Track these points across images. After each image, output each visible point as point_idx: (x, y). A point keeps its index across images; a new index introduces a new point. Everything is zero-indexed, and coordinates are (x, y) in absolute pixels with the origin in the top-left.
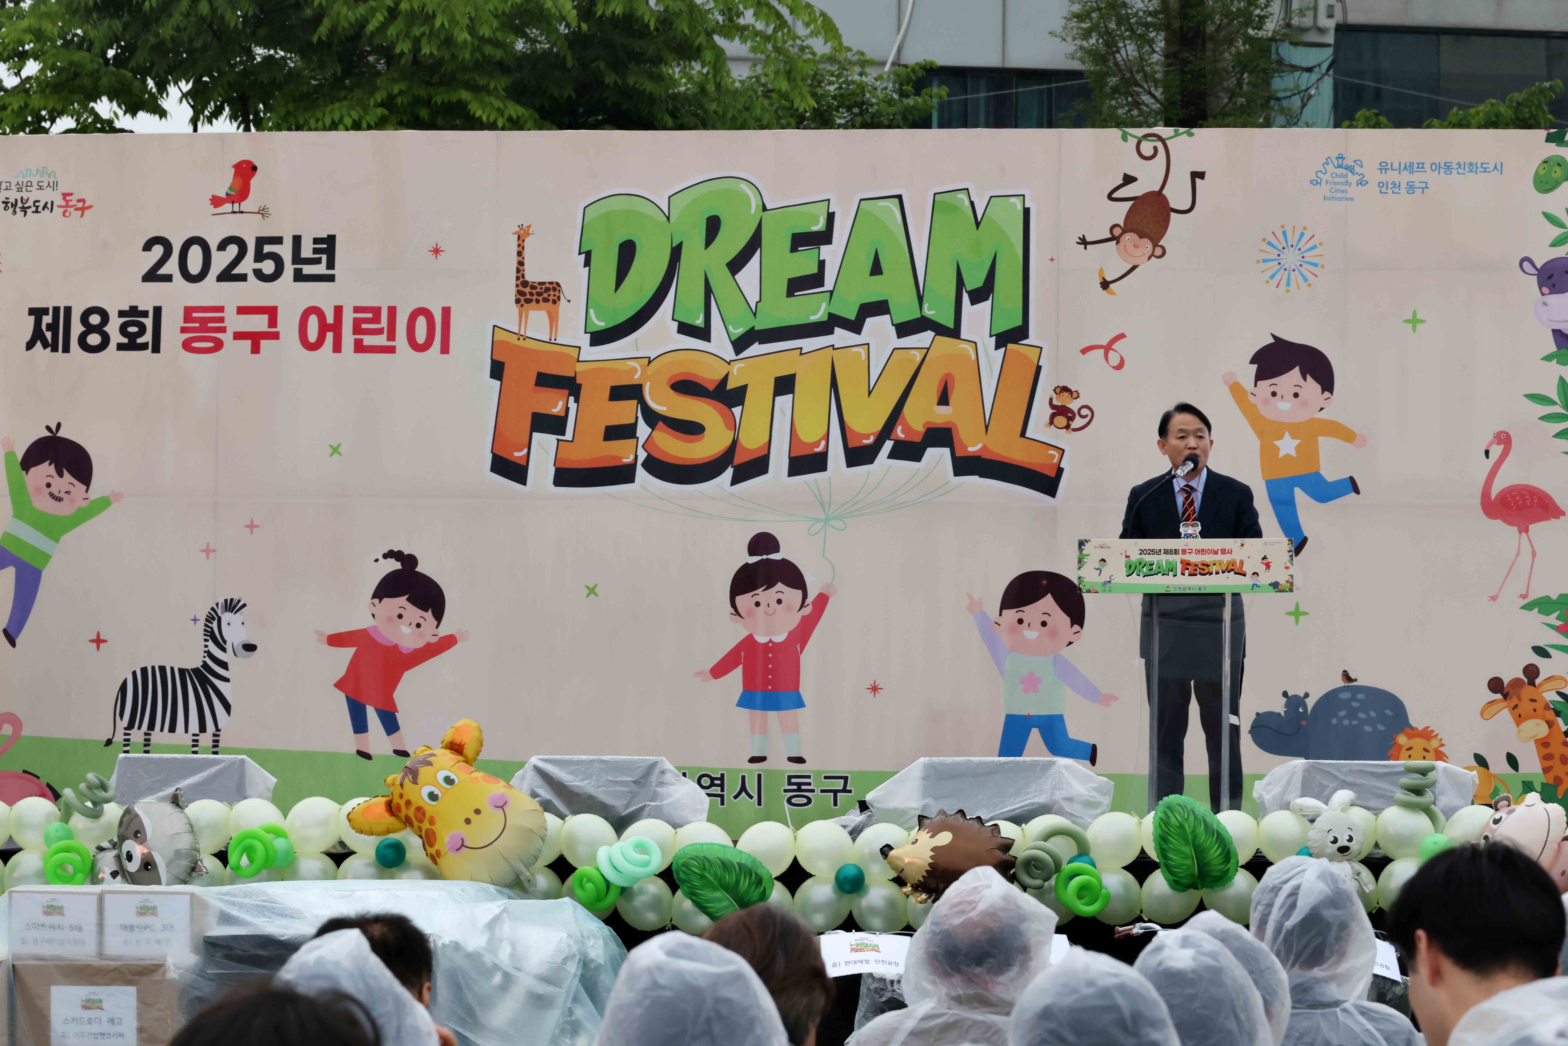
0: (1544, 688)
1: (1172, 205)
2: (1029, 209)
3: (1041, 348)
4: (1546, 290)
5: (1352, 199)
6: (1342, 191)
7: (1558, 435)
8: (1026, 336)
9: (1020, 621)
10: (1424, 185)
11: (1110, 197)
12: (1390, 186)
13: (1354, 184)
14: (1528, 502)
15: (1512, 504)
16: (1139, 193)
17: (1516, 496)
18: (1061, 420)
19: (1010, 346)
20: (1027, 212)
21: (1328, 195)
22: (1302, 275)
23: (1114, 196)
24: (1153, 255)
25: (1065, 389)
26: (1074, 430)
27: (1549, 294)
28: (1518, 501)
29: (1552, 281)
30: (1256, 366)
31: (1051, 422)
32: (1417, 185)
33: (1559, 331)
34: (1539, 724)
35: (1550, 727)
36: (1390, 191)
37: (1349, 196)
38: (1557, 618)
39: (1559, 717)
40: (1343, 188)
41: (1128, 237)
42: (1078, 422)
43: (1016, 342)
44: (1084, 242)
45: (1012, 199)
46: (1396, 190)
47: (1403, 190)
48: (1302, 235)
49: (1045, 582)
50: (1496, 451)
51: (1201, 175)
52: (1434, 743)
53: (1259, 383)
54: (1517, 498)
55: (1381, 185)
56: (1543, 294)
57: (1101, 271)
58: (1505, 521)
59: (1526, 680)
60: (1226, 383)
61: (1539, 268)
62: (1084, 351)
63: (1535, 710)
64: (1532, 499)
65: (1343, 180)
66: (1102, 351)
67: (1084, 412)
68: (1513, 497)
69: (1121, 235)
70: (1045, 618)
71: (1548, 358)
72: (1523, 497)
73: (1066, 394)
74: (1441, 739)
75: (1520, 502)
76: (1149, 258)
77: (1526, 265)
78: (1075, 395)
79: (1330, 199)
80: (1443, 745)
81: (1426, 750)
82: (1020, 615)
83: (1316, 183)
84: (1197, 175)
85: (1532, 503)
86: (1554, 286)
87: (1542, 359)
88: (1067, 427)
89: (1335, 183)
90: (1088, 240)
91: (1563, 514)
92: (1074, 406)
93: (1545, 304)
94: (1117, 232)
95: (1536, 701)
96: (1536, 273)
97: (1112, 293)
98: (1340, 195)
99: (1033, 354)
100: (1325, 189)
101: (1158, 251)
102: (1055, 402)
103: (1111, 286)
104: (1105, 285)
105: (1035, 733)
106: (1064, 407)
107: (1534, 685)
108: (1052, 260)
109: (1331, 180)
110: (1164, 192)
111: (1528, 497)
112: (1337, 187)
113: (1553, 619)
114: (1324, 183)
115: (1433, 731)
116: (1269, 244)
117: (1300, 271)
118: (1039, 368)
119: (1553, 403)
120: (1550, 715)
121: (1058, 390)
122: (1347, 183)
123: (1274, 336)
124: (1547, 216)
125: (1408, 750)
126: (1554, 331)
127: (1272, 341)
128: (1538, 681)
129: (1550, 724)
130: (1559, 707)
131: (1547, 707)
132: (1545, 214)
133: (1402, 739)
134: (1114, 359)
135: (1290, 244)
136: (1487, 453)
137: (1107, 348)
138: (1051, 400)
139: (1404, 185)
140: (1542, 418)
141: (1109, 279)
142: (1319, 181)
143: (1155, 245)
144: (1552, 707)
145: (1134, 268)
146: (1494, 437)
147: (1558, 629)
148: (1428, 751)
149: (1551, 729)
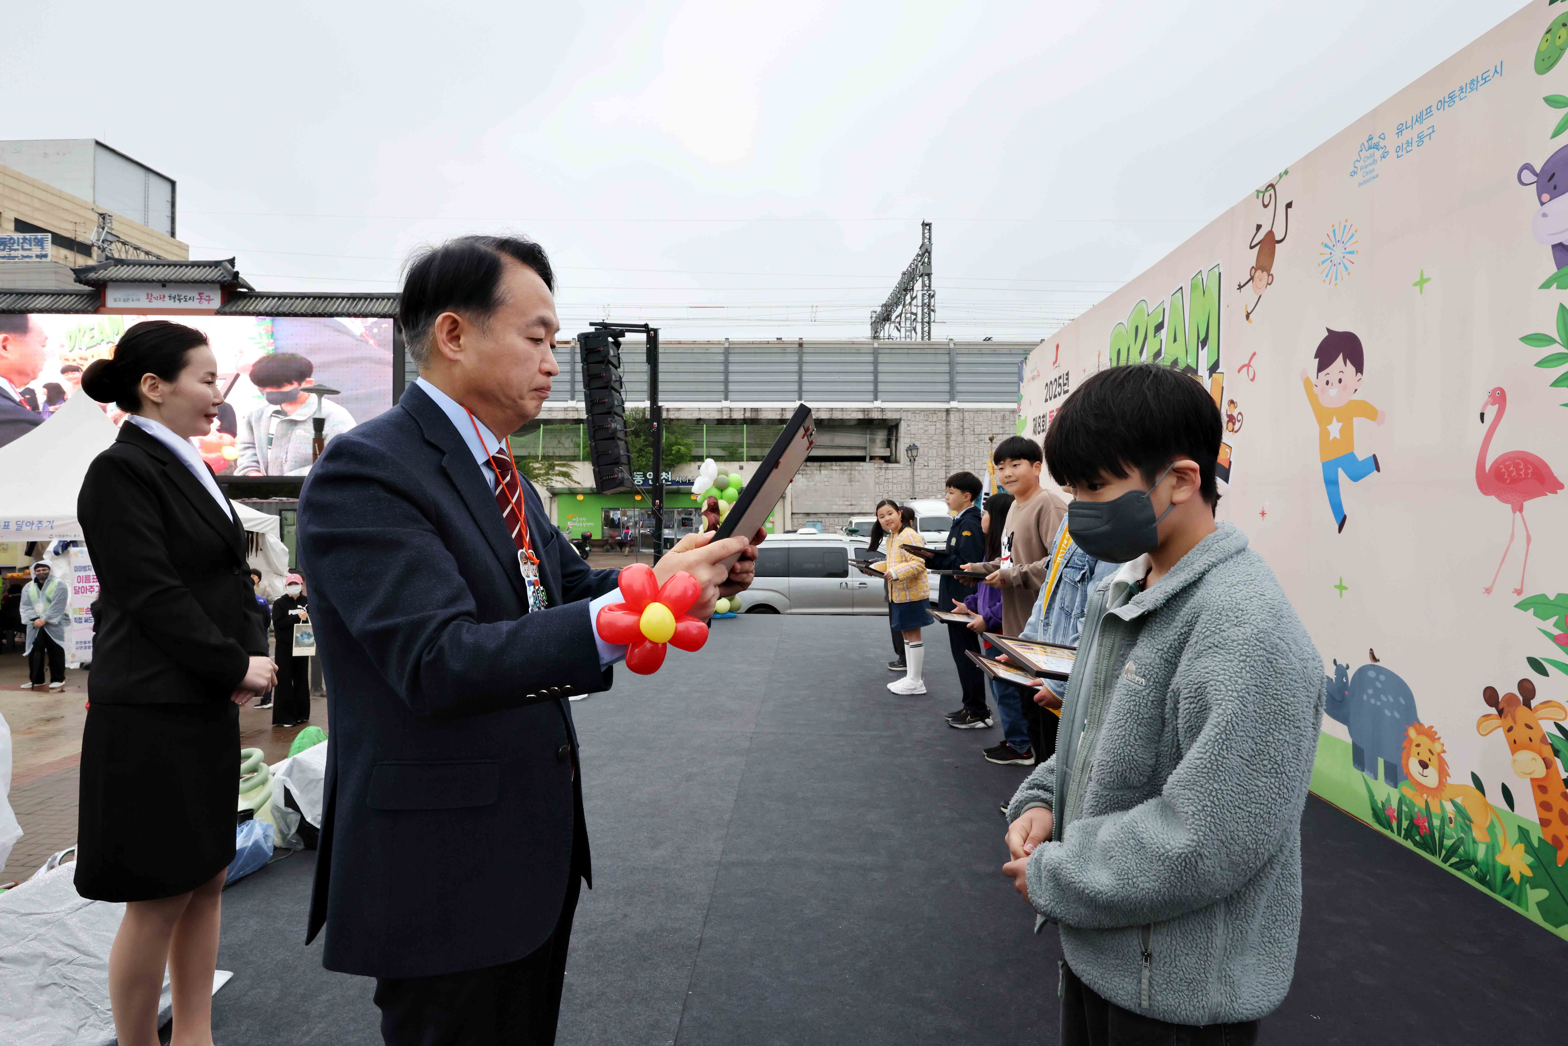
0: (1542, 713)
2: (1221, 273)
3: (1225, 374)
4: (1546, 197)
5: (1378, 175)
6: (1371, 171)
7: (1556, 384)
10: (1430, 131)
11: (1250, 246)
12: (1404, 147)
13: (1379, 159)
14: (1522, 473)
15: (1506, 477)
17: (1509, 466)
19: (1214, 375)
20: (1220, 276)
21: (1362, 180)
22: (1345, 266)
23: (1252, 244)
24: (1268, 283)
25: (1232, 402)
27: (1550, 200)
28: (1512, 471)
29: (1553, 183)
30: (1318, 359)
32: (1425, 133)
33: (1560, 245)
34: (1534, 759)
35: (1547, 767)
36: (1405, 152)
37: (1375, 173)
38: (1556, 625)
39: (1558, 757)
40: (1371, 168)
41: (1257, 274)
42: (1236, 426)
43: (1215, 372)
44: (1240, 287)
45: (1215, 269)
46: (1409, 149)
47: (1416, 145)
48: (1344, 227)
50: (1491, 412)
51: (1290, 204)
52: (1439, 748)
53: (1319, 374)
54: (1512, 469)
55: (1398, 149)
56: (1543, 204)
57: (1246, 306)
58: (1498, 497)
59: (1521, 698)
60: (1302, 379)
61: (1538, 171)
62: (1239, 371)
63: (1531, 740)
64: (1527, 468)
65: (1372, 160)
66: (1246, 368)
68: (1507, 467)
69: (1255, 274)
71: (1546, 285)
72: (1517, 465)
73: (1232, 405)
74: (1444, 744)
75: (1514, 474)
76: (1266, 287)
77: (1525, 174)
78: (1236, 405)
79: (1363, 184)
80: (1444, 752)
81: (1431, 752)
83: (1353, 174)
84: (1289, 206)
85: (1526, 474)
86: (1556, 187)
88: (1233, 430)
89: (1366, 167)
90: (1241, 284)
91: (1561, 486)
92: (1236, 413)
93: (1545, 215)
94: (1253, 272)
95: (1531, 728)
96: (1535, 179)
97: (1251, 321)
98: (1369, 175)
99: (1221, 379)
100: (1358, 175)
101: (1270, 279)
102: (1228, 413)
103: (1251, 315)
104: (1248, 316)
106: (1231, 415)
107: (1529, 706)
108: (1228, 306)
109: (1363, 165)
110: (1273, 230)
111: (1522, 467)
112: (1367, 169)
113: (1549, 625)
114: (1359, 170)
115: (1437, 733)
116: (1324, 245)
117: (1343, 263)
118: (1223, 388)
119: (1551, 341)
120: (1548, 752)
121: (1229, 403)
122: (1374, 162)
123: (1328, 330)
124: (1548, 100)
125: (1417, 746)
126: (1553, 247)
127: (1325, 334)
128: (1534, 703)
129: (1548, 764)
130: (1559, 746)
131: (1543, 740)
133: (1412, 733)
134: (1251, 373)
135: (1337, 240)
136: (1480, 416)
137: (1248, 366)
139: (1415, 140)
140: (1539, 364)
142: (1356, 170)
143: (1269, 275)
144: (1550, 742)
145: (1260, 297)
146: (1489, 396)
147: (1556, 639)
148: (1432, 754)
149: (1549, 770)
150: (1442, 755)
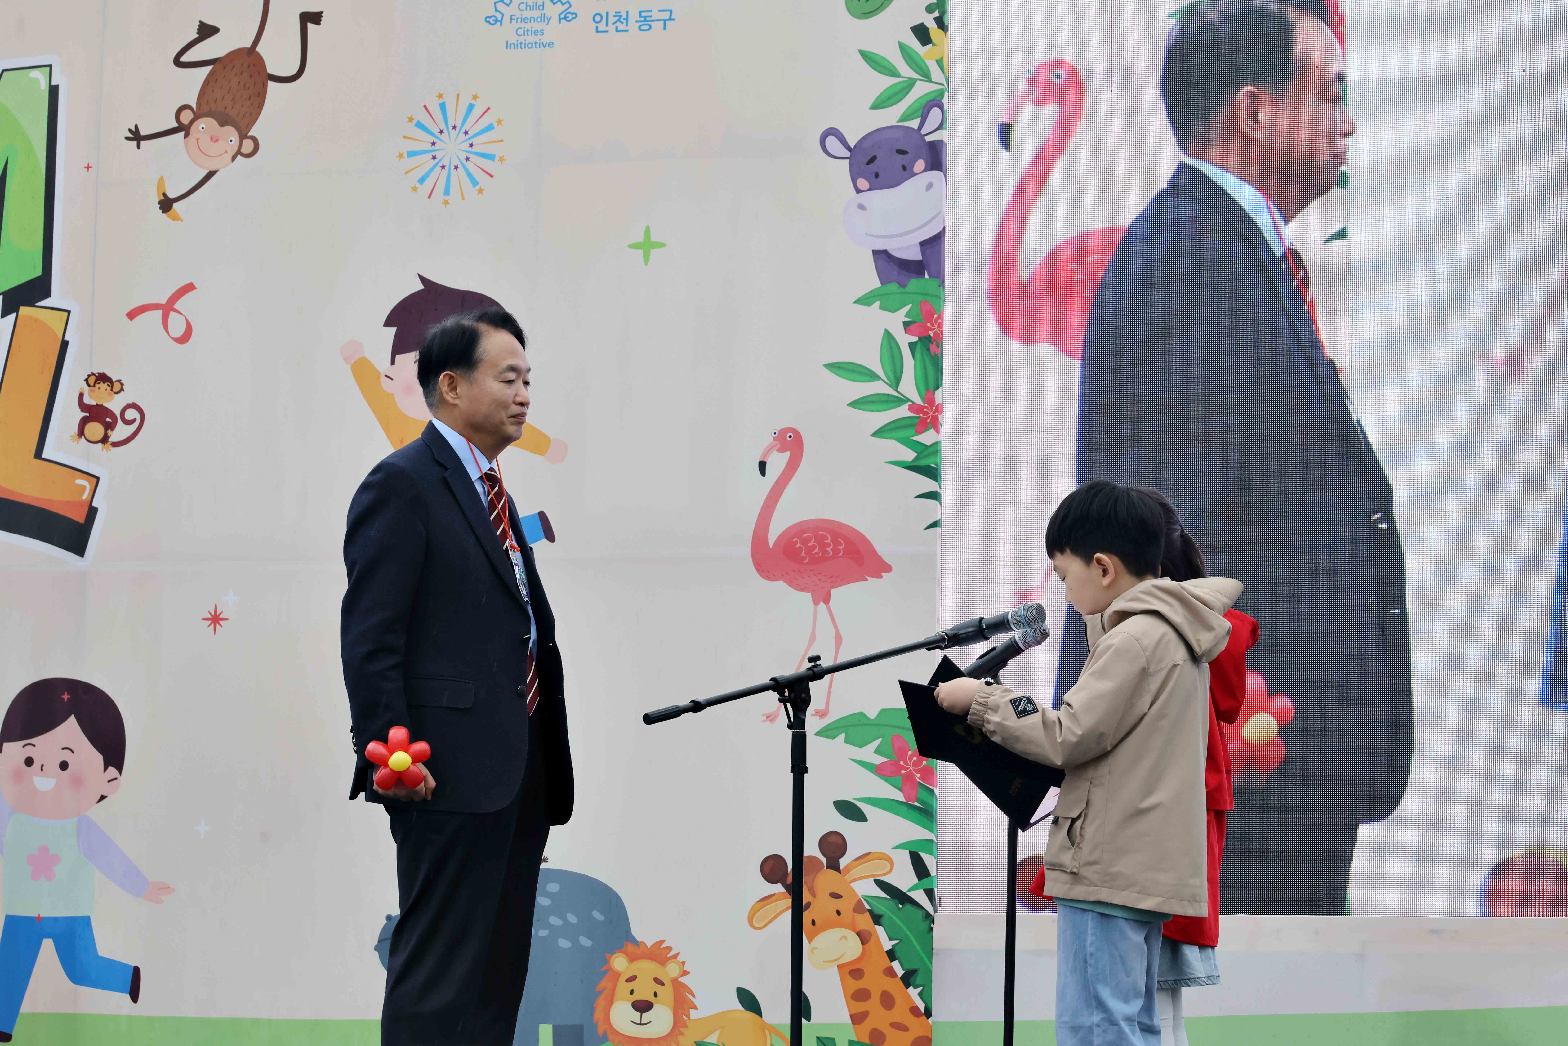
0: (853, 873)
1: (271, 70)
2: (57, 87)
3: (69, 312)
4: (863, 183)
5: (551, 45)
6: (536, 33)
7: (878, 433)
8: (47, 294)
9: (29, 762)
10: (666, 15)
11: (178, 62)
12: (612, 19)
13: (555, 19)
14: (829, 549)
15: (803, 554)
16: (220, 53)
17: (808, 540)
18: (95, 429)
19: (23, 310)
20: (54, 91)
21: (513, 39)
22: (469, 174)
23: (184, 59)
24: (239, 152)
25: (103, 378)
26: (115, 444)
27: (869, 190)
28: (814, 547)
29: (873, 167)
30: (393, 330)
31: (81, 433)
32: (656, 15)
33: (885, 252)
34: (845, 937)
35: (864, 942)
36: (611, 28)
37: (545, 39)
38: (877, 751)
39: (880, 924)
40: (537, 26)
41: (203, 124)
42: (120, 432)
43: (31, 303)
44: (136, 136)
45: (34, 73)
46: (621, 27)
47: (633, 26)
48: (471, 107)
49: (66, 697)
50: (778, 462)
51: (315, 18)
52: (672, 970)
53: (398, 357)
54: (812, 543)
55: (598, 18)
56: (858, 191)
57: (161, 181)
58: (790, 583)
59: (824, 860)
60: (346, 359)
61: (852, 146)
62: (132, 315)
63: (838, 913)
64: (836, 543)
65: (536, 14)
66: (159, 313)
67: (131, 414)
68: (805, 541)
69: (192, 122)
70: (66, 756)
71: (865, 300)
72: (820, 540)
73: (103, 386)
74: (683, 963)
75: (817, 550)
76: (234, 158)
77: (831, 142)
78: (117, 387)
79: (515, 46)
80: (686, 973)
81: (658, 981)
82: (29, 752)
83: (493, 20)
84: (310, 18)
85: (836, 551)
86: (877, 175)
87: (855, 302)
88: (104, 440)
89: (525, 20)
90: (143, 132)
91: (888, 569)
92: (115, 404)
93: (861, 207)
94: (186, 116)
95: (840, 897)
96: (848, 154)
97: (176, 218)
98: (531, 39)
99: (55, 321)
100: (507, 30)
101: (248, 146)
102: (87, 400)
103: (176, 206)
104: (166, 205)
105: (48, 947)
106: (99, 407)
107: (838, 869)
108: (88, 167)
109: (518, 14)
110: (258, 49)
111: (829, 541)
112: (528, 26)
113: (869, 754)
114: (506, 19)
115: (669, 949)
116: (419, 125)
117: (465, 168)
118: (64, 345)
119: (874, 377)
120: (864, 921)
121: (92, 380)
122: (543, 18)
123: (423, 279)
124: (866, 56)
125: (628, 980)
126: (875, 252)
127: (420, 287)
128: (843, 862)
129: (864, 938)
130: (880, 909)
131: (859, 908)
132: (864, 54)
133: (619, 962)
134: (177, 326)
135: (451, 124)
136: (762, 466)
137: (167, 308)
138: (81, 395)
139: (634, 17)
140: (854, 404)
141: (172, 195)
142: (499, 17)
143: (243, 136)
144: (868, 907)
145: (210, 175)
146: (775, 439)
147: (879, 770)
148: (662, 983)
149: (866, 946)
150: (682, 979)
